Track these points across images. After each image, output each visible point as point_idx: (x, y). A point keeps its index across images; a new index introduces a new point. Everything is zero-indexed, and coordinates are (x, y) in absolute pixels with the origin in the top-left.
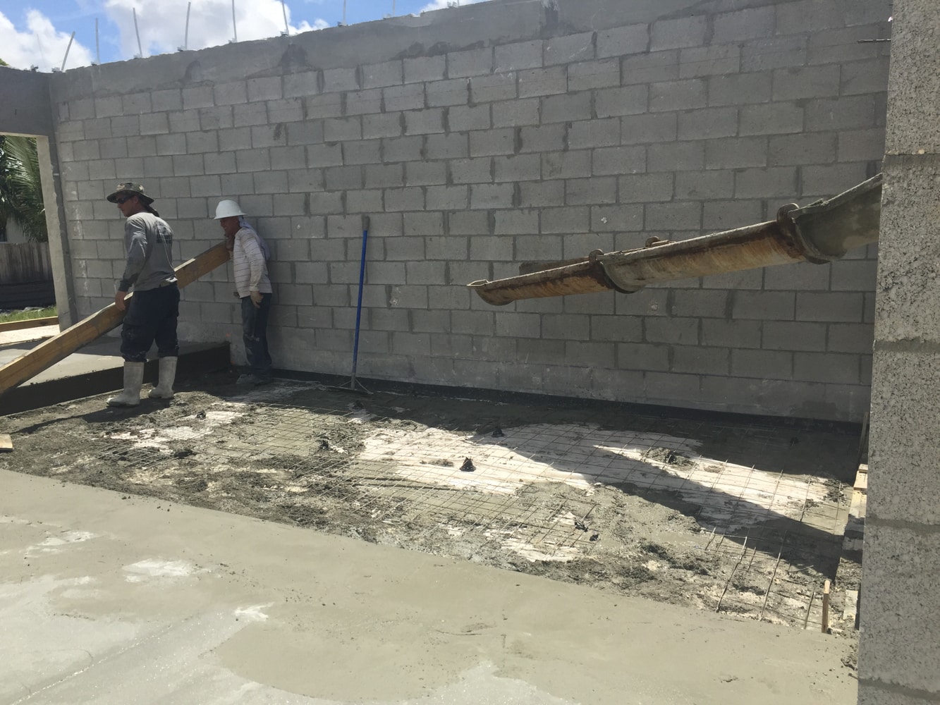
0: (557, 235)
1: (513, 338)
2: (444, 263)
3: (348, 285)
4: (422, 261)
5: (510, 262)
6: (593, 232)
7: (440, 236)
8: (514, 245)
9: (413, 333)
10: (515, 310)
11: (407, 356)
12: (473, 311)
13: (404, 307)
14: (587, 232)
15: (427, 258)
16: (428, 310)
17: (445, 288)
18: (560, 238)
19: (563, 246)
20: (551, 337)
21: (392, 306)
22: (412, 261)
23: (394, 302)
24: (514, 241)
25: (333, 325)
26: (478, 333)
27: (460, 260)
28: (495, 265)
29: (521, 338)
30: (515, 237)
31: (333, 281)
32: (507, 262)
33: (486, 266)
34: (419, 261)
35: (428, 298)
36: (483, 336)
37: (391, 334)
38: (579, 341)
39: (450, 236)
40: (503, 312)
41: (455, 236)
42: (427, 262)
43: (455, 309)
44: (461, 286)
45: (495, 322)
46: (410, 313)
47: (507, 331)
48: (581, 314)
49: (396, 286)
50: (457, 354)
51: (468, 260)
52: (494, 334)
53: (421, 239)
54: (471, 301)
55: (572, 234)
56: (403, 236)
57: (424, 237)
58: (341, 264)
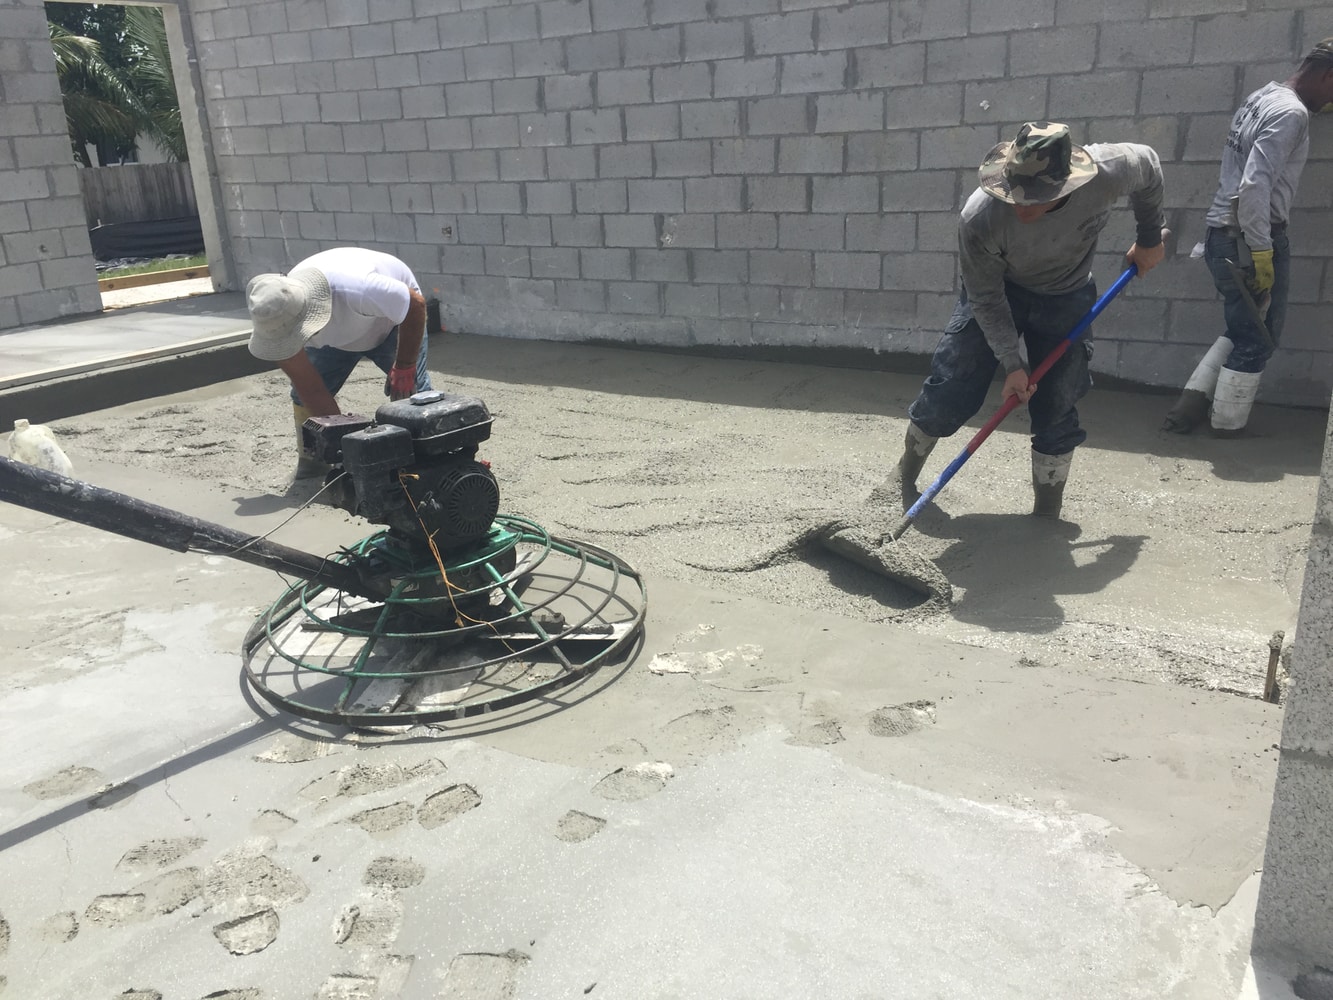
0: (912, 131)
1: (839, 289)
2: (739, 179)
3: (602, 215)
4: (708, 176)
5: (838, 174)
6: (967, 125)
7: (734, 138)
8: (845, 149)
9: (694, 285)
10: (844, 247)
11: (685, 318)
12: (781, 250)
13: (681, 246)
14: (958, 124)
15: (715, 172)
16: (717, 250)
17: (740, 217)
18: (915, 135)
19: (919, 147)
20: (896, 288)
21: (664, 246)
22: (692, 177)
23: (668, 239)
24: (846, 141)
25: (580, 275)
26: (790, 283)
27: (763, 175)
28: (816, 180)
29: (851, 289)
30: (846, 136)
31: (580, 211)
32: (833, 175)
33: (801, 183)
34: (704, 177)
35: (716, 232)
36: (795, 288)
37: (662, 287)
38: (937, 293)
39: (749, 137)
40: (825, 251)
41: (757, 138)
42: (715, 178)
43: (757, 249)
44: (765, 213)
45: (813, 266)
46: (690, 256)
47: (832, 280)
48: (942, 252)
49: (671, 215)
50: (757, 314)
51: (776, 174)
52: (812, 284)
53: (707, 144)
54: (778, 235)
55: (934, 129)
56: (680, 139)
57: (711, 140)
58: (590, 184)
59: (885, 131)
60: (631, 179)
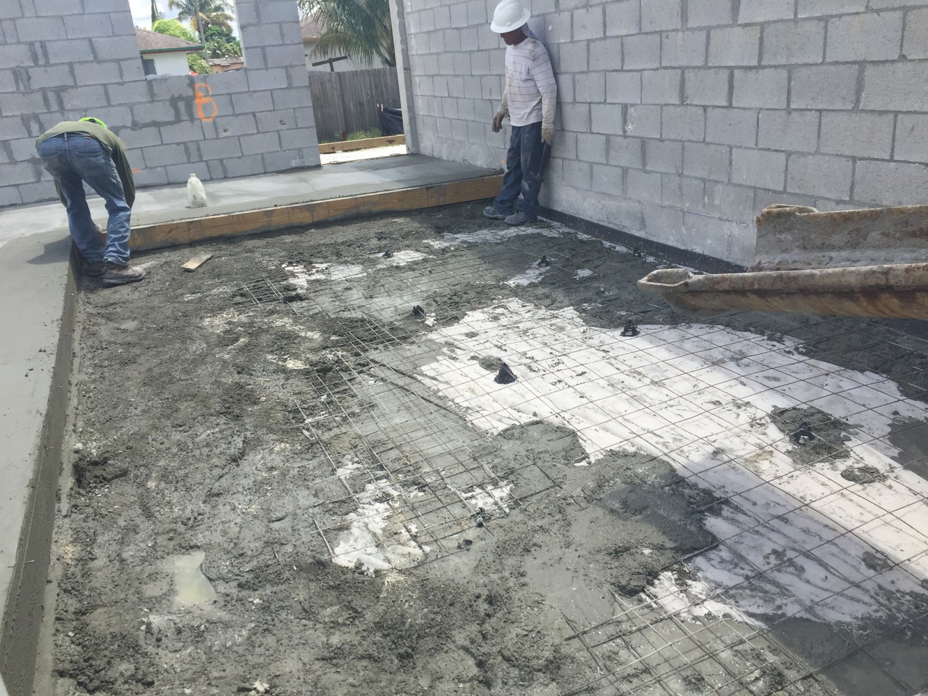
1: (750, 187)
2: (679, 72)
3: (590, 103)
4: (657, 69)
5: (754, 67)
7: (676, 30)
8: (761, 39)
9: (646, 172)
10: (756, 144)
11: (639, 202)
12: (708, 144)
13: (638, 135)
15: (663, 65)
16: (661, 140)
17: (678, 109)
20: (797, 192)
21: (627, 134)
22: (648, 70)
23: (630, 127)
24: (762, 32)
25: (577, 156)
26: (712, 177)
27: (697, 67)
28: (736, 72)
30: (763, 26)
32: (751, 68)
33: (724, 75)
34: (654, 70)
35: (661, 123)
36: (716, 182)
37: (625, 171)
39: (688, 29)
40: (740, 147)
41: (693, 30)
42: (662, 70)
43: (689, 141)
44: (696, 106)
45: (731, 162)
46: (644, 143)
47: (745, 177)
49: (632, 105)
50: (687, 205)
51: (706, 67)
52: (729, 180)
53: (657, 37)
54: (705, 129)
56: (640, 33)
57: (660, 32)
58: (584, 76)
59: (796, 20)
60: (609, 71)
